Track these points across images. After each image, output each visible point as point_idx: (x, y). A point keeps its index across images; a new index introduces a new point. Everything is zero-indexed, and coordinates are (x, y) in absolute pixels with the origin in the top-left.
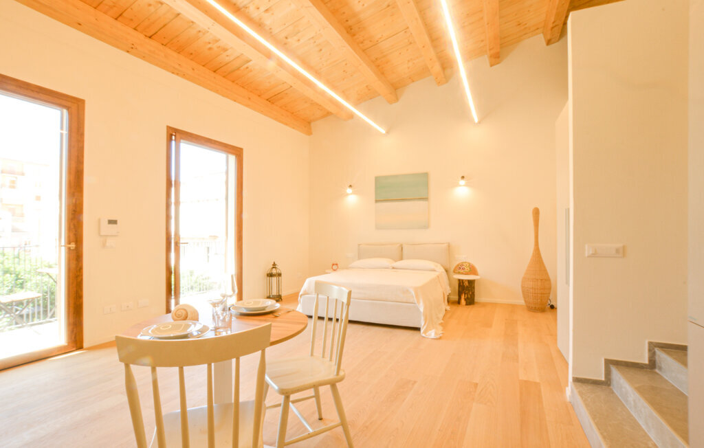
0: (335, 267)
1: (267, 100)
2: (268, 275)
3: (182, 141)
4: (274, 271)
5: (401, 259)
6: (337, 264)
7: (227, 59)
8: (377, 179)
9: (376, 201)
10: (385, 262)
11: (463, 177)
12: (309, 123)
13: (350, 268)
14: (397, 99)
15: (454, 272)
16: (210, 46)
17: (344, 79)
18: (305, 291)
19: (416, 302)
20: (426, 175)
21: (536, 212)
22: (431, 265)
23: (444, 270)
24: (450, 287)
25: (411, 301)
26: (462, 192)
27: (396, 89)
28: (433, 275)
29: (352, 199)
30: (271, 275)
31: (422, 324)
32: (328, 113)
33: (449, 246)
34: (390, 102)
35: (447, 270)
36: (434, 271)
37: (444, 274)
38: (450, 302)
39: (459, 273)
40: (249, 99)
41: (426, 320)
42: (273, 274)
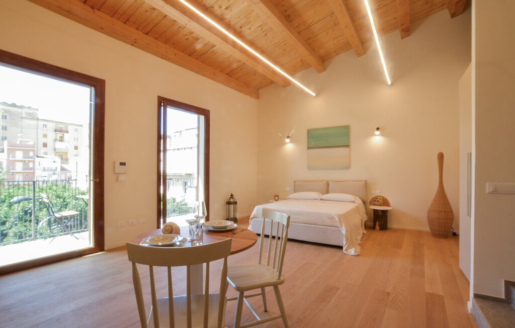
0: (276, 198)
1: (227, 74)
2: (227, 203)
3: (168, 106)
4: (232, 200)
5: (328, 192)
6: (278, 196)
7: (199, 46)
8: (309, 132)
9: (309, 148)
10: (315, 195)
11: (378, 129)
12: (258, 90)
13: (288, 199)
14: (325, 69)
15: (370, 203)
16: (187, 37)
17: (283, 56)
18: (254, 215)
19: (339, 226)
20: (347, 128)
21: (441, 157)
22: (350, 197)
23: (362, 202)
24: (367, 215)
25: (335, 225)
26: (377, 140)
27: (323, 62)
28: (353, 206)
29: (289, 147)
30: (229, 203)
31: (344, 243)
32: (272, 82)
33: (366, 183)
34: (319, 72)
35: (364, 202)
36: (354, 202)
37: (362, 205)
38: (366, 227)
39: (374, 205)
40: (214, 74)
41: (347, 240)
42: (231, 202)
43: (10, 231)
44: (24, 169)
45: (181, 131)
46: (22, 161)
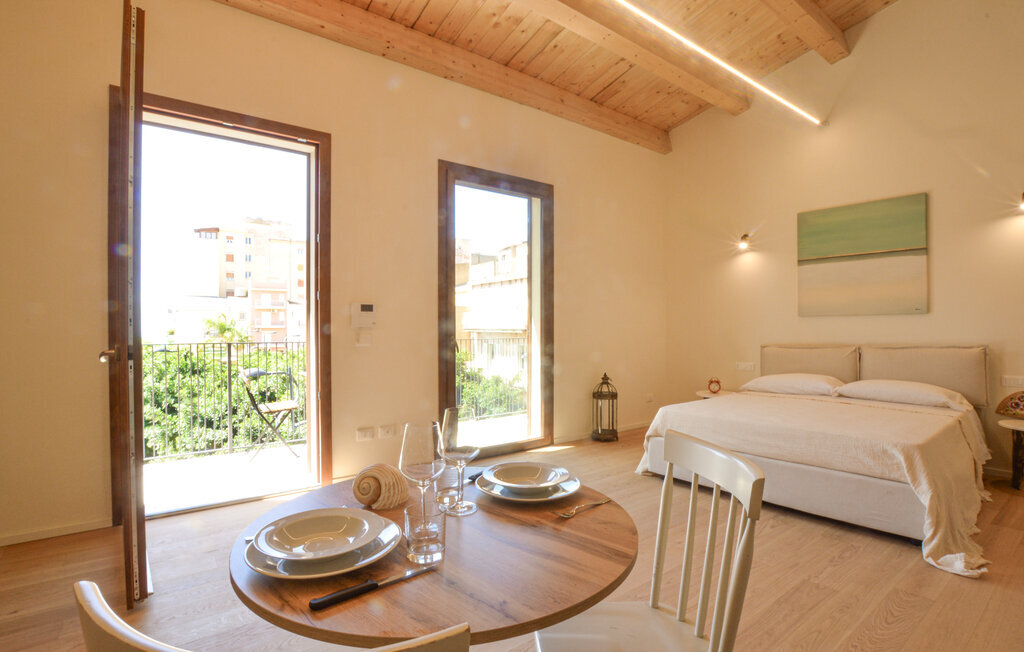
0: (714, 387)
1: (591, 100)
2: (594, 397)
3: (457, 181)
4: (605, 389)
5: (858, 377)
6: (718, 382)
7: (523, 38)
8: (803, 219)
9: (801, 262)
10: (820, 383)
12: (666, 132)
13: (743, 390)
14: (849, 51)
15: (998, 412)
16: (495, 19)
17: (730, 32)
18: (656, 430)
19: (909, 482)
20: (921, 200)
22: (937, 394)
23: (971, 408)
24: (989, 447)
25: (895, 475)
27: (843, 31)
28: (946, 419)
29: (748, 261)
30: (598, 395)
31: (926, 532)
32: (702, 107)
33: (985, 352)
34: (831, 60)
35: (977, 408)
36: (946, 407)
37: (973, 416)
38: (991, 481)
39: (1015, 417)
40: (562, 101)
41: (937, 526)
42: (604, 392)
43: (241, 425)
44: (273, 324)
45: (515, 247)
46: (270, 310)
